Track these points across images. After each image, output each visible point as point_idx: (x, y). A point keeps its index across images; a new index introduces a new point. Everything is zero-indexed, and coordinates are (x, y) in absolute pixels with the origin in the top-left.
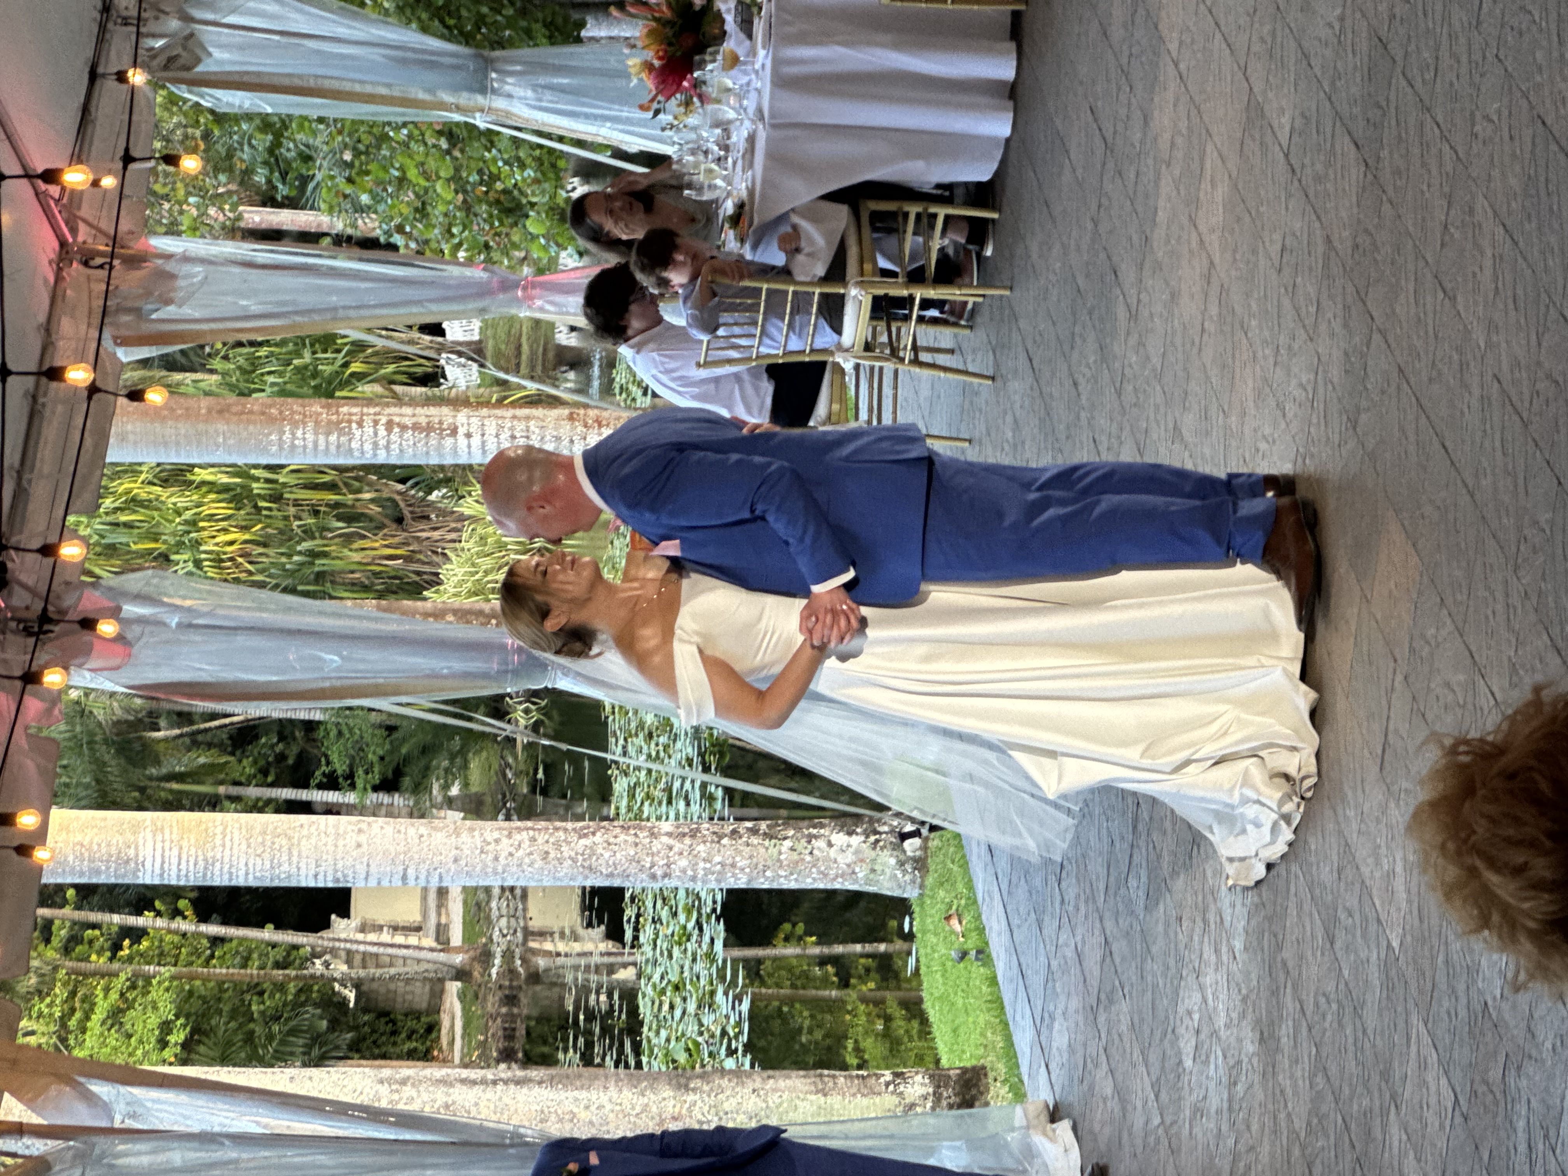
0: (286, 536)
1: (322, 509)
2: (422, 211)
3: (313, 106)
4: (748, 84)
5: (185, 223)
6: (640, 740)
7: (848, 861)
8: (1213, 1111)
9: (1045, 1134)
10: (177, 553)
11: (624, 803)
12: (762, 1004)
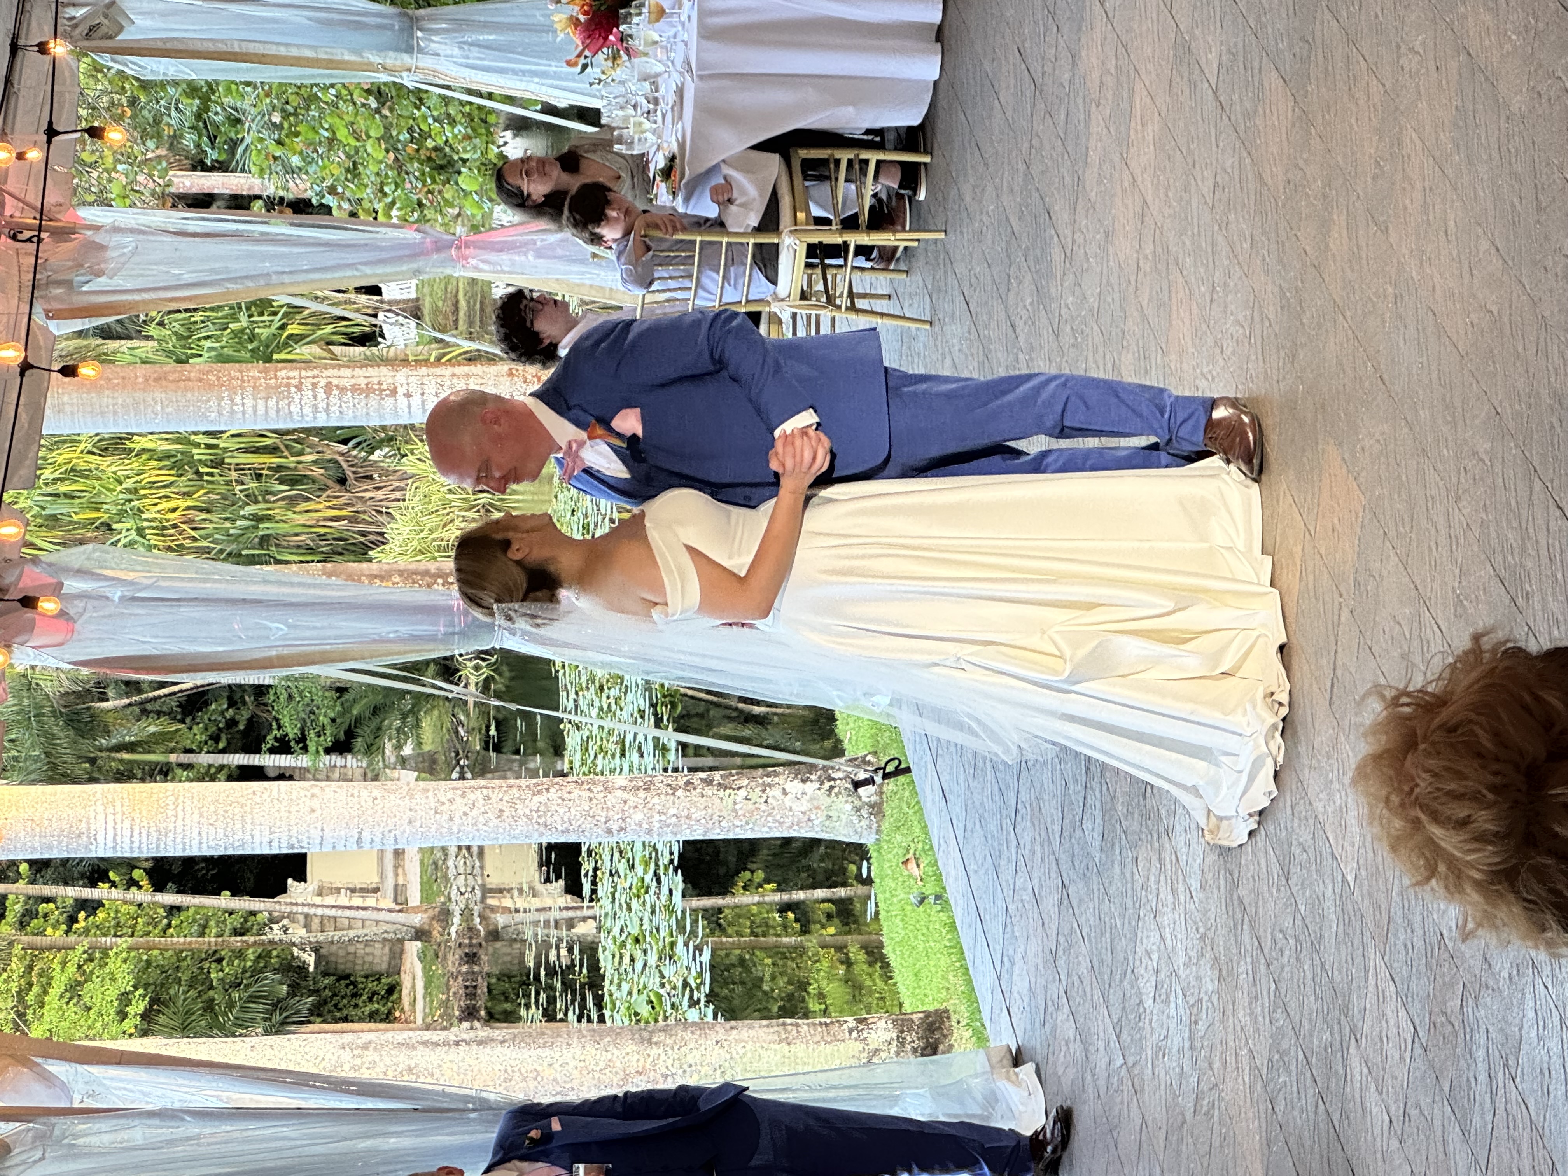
0: (229, 501)
1: (264, 472)
2: (353, 171)
3: (238, 70)
4: (675, 37)
5: (115, 190)
6: (591, 694)
7: (803, 809)
8: (1175, 1050)
9: (1008, 1079)
10: (120, 522)
11: (578, 755)
12: (722, 953)
